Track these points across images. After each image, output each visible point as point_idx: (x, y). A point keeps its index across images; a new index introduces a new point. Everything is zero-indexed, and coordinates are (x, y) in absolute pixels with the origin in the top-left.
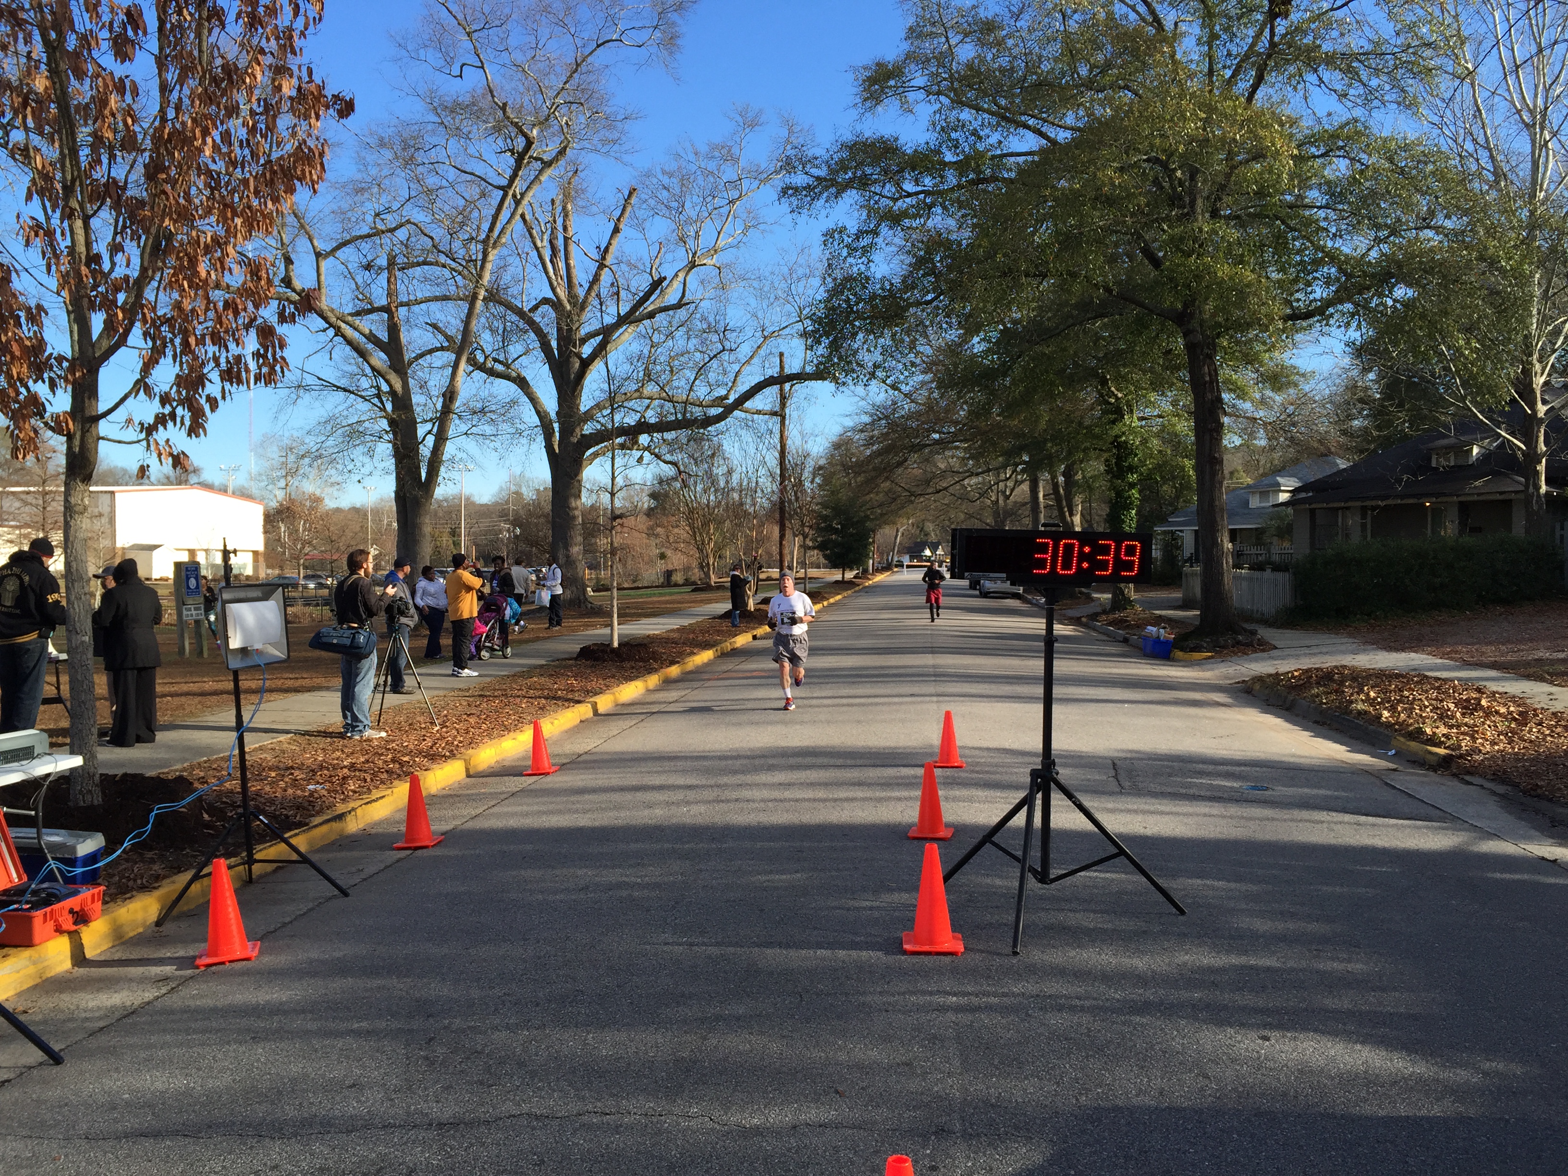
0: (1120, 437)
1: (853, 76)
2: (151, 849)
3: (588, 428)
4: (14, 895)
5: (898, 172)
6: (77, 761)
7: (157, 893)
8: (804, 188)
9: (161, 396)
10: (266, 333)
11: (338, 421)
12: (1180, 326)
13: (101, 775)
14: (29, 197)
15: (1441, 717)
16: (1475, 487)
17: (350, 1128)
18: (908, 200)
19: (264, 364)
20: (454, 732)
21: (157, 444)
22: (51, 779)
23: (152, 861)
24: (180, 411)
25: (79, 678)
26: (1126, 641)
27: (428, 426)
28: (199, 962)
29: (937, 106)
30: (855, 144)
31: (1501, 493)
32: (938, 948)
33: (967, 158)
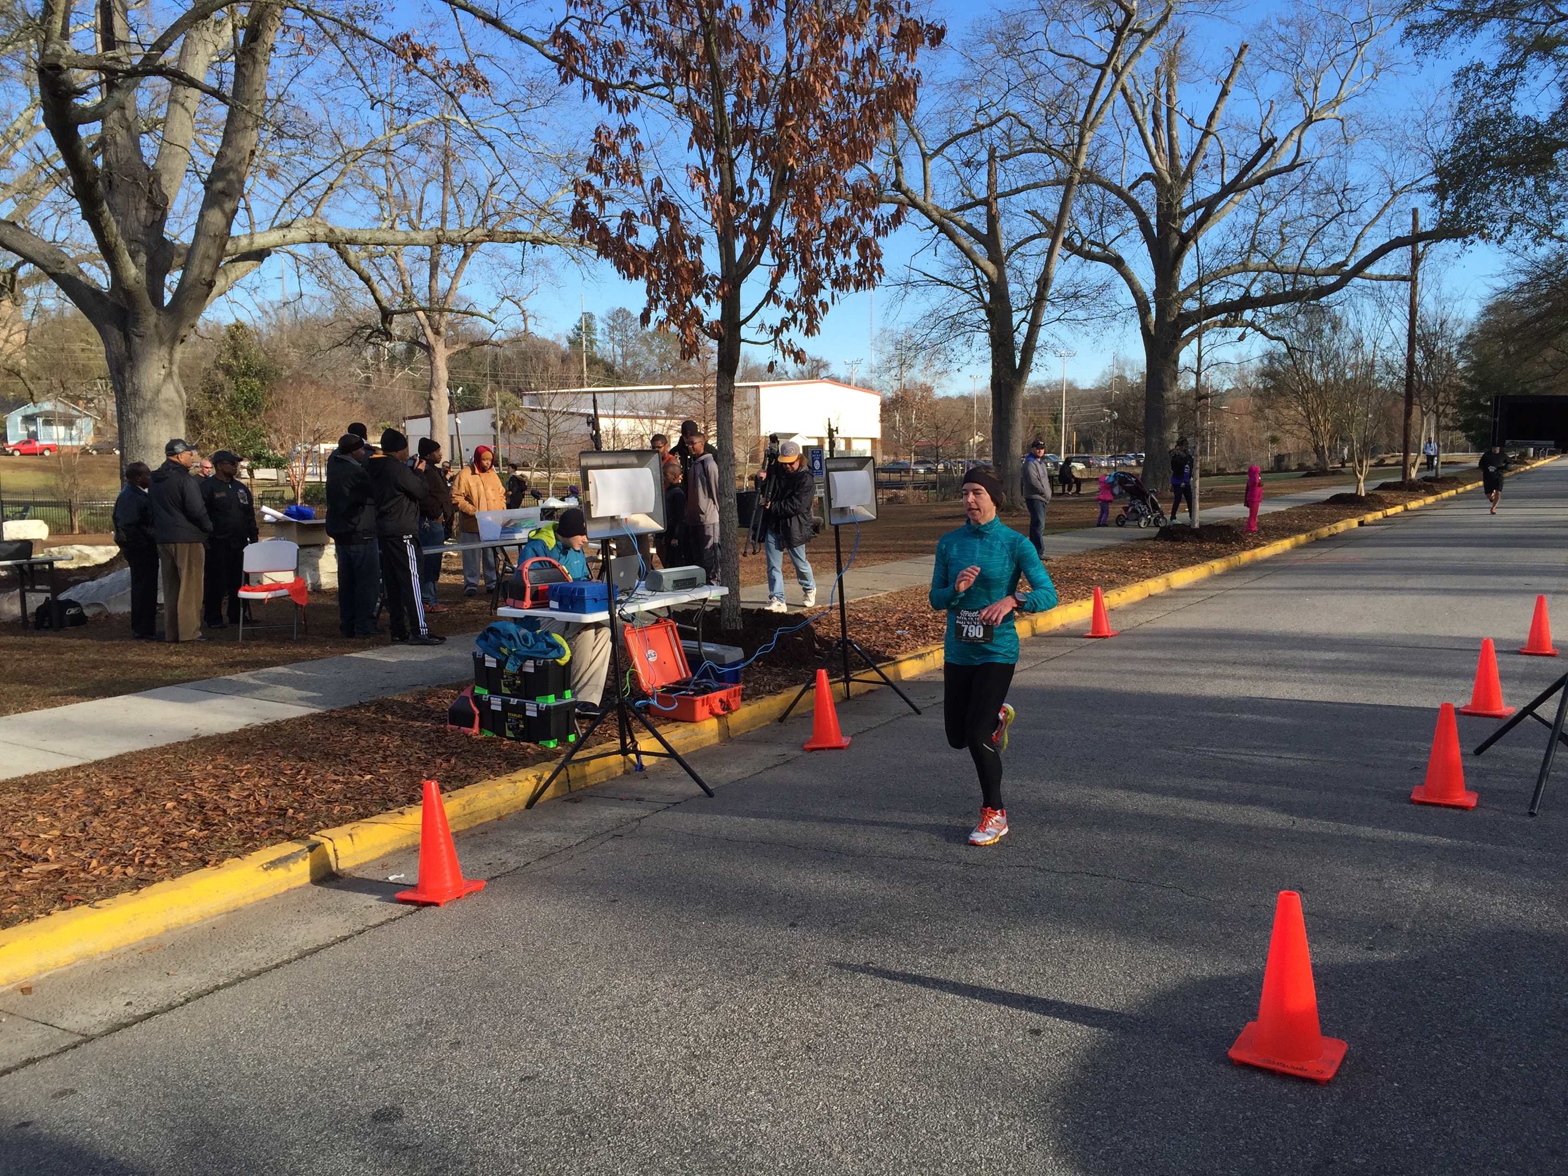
3: (1186, 307)
4: (683, 684)
6: (725, 592)
7: (780, 696)
9: (786, 303)
11: (941, 313)
13: (743, 609)
19: (864, 272)
21: (782, 343)
22: (708, 603)
24: (801, 315)
28: (806, 746)
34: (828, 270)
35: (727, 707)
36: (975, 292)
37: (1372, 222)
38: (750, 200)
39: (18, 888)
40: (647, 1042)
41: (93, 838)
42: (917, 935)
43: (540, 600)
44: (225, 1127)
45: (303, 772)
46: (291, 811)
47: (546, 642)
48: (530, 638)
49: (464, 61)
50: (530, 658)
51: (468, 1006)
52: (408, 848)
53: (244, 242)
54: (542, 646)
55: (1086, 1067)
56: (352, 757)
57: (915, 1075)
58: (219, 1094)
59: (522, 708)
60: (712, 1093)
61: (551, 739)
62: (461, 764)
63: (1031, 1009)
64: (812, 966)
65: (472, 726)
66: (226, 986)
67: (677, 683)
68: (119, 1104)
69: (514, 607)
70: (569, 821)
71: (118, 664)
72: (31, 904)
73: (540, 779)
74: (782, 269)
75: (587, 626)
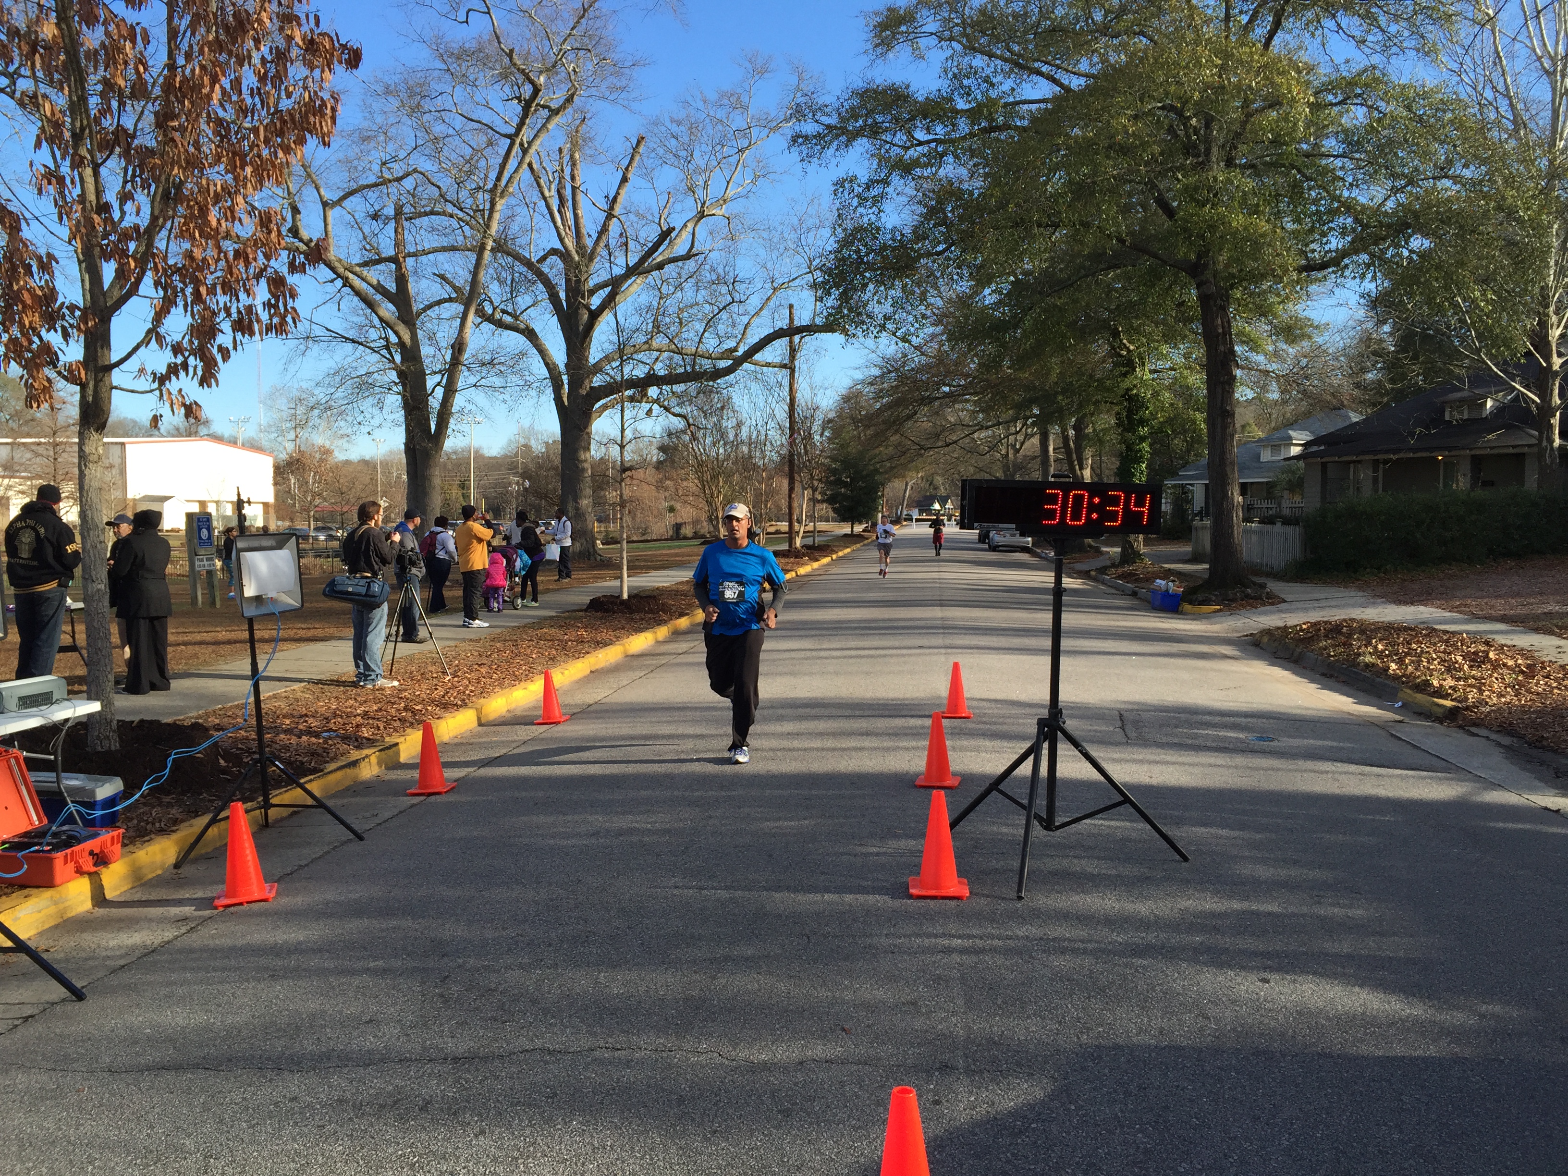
0: (1132, 390)
1: (864, 22)
2: (168, 793)
3: (597, 381)
4: (35, 837)
5: (910, 120)
6: (95, 707)
7: (175, 836)
8: (815, 137)
9: (172, 346)
10: (277, 284)
11: (348, 372)
12: (1194, 277)
13: (119, 721)
14: (38, 145)
15: (1449, 670)
16: (1489, 441)
17: (367, 1062)
18: (919, 149)
19: (275, 313)
20: (466, 682)
21: (170, 393)
22: (69, 724)
23: (170, 805)
24: (192, 361)
25: (95, 624)
26: (1134, 594)
27: (437, 378)
28: (217, 902)
29: (950, 52)
30: (867, 90)
31: (1514, 447)
32: (944, 893)
33: (979, 105)
35: (101, 860)
37: (757, 313)
67: (26, 834)
74: (167, 304)
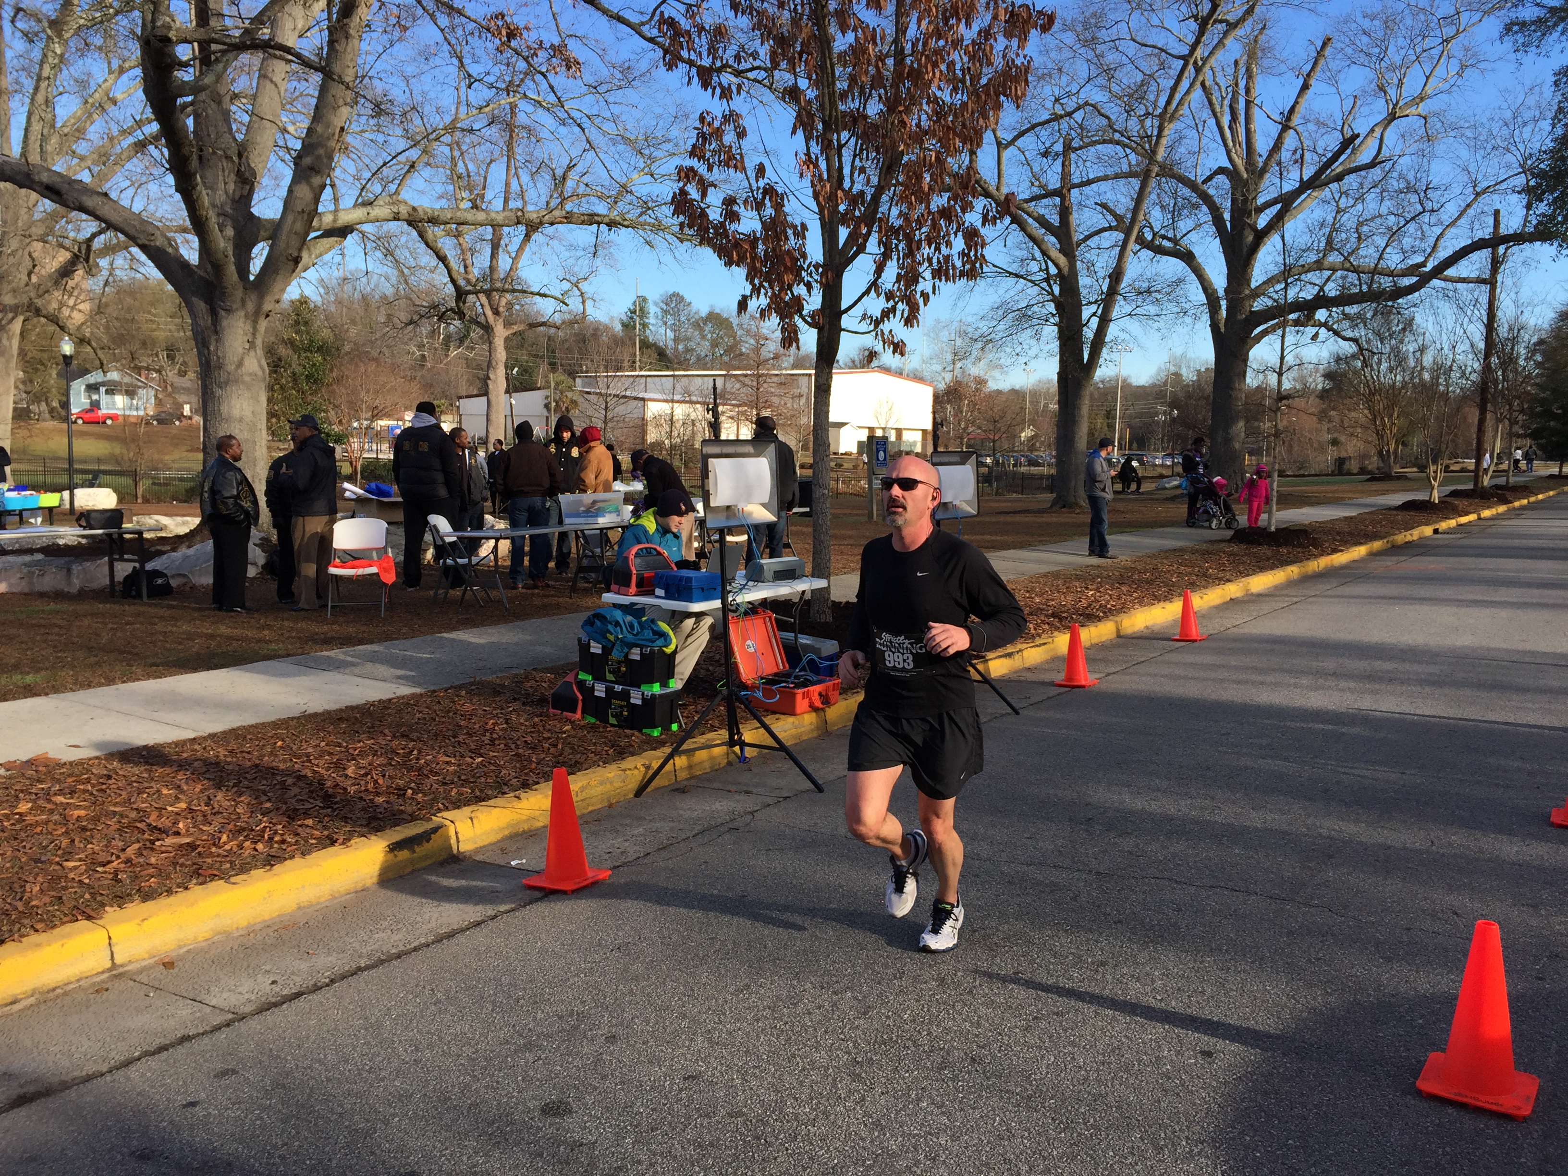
34: (930, 260)
35: (826, 700)
36: (1044, 285)
37: (1453, 224)
38: (852, 186)
39: (153, 860)
40: (806, 1046)
41: (219, 813)
42: (1062, 946)
43: (646, 587)
44: (394, 1115)
45: (415, 752)
46: (410, 791)
47: (652, 629)
48: (636, 625)
49: (556, 41)
50: (637, 646)
51: (616, 999)
52: (524, 832)
53: (328, 219)
54: (648, 634)
55: (1266, 1094)
56: (461, 738)
57: (1089, 1093)
58: (382, 1080)
59: (626, 696)
60: (883, 1102)
61: (655, 727)
62: (568, 750)
63: (1197, 1030)
64: (960, 974)
65: (574, 712)
66: (367, 968)
67: (776, 674)
68: (284, 1087)
69: (618, 593)
70: (681, 812)
71: (212, 636)
72: (168, 877)
73: (648, 768)
74: (886, 256)
75: (689, 615)
